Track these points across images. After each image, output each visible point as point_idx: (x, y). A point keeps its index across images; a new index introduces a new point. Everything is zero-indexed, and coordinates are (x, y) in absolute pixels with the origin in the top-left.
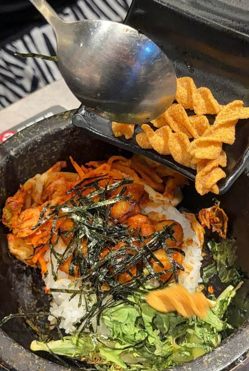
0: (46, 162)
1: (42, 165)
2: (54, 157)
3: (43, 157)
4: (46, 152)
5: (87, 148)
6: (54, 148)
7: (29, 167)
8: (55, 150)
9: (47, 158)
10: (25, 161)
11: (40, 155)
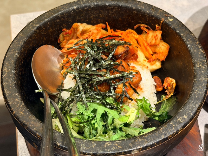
0: (94, 21)
1: (92, 22)
2: (99, 20)
3: (93, 18)
4: (95, 15)
5: (119, 22)
6: (100, 14)
7: (84, 20)
8: (101, 16)
9: (95, 19)
10: (82, 15)
11: (91, 16)
